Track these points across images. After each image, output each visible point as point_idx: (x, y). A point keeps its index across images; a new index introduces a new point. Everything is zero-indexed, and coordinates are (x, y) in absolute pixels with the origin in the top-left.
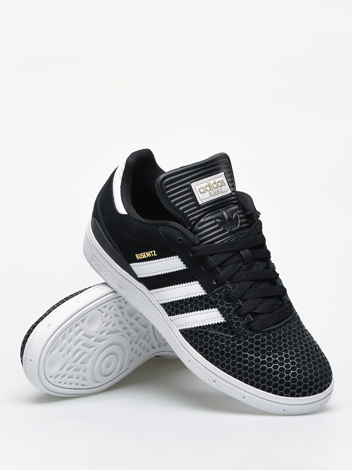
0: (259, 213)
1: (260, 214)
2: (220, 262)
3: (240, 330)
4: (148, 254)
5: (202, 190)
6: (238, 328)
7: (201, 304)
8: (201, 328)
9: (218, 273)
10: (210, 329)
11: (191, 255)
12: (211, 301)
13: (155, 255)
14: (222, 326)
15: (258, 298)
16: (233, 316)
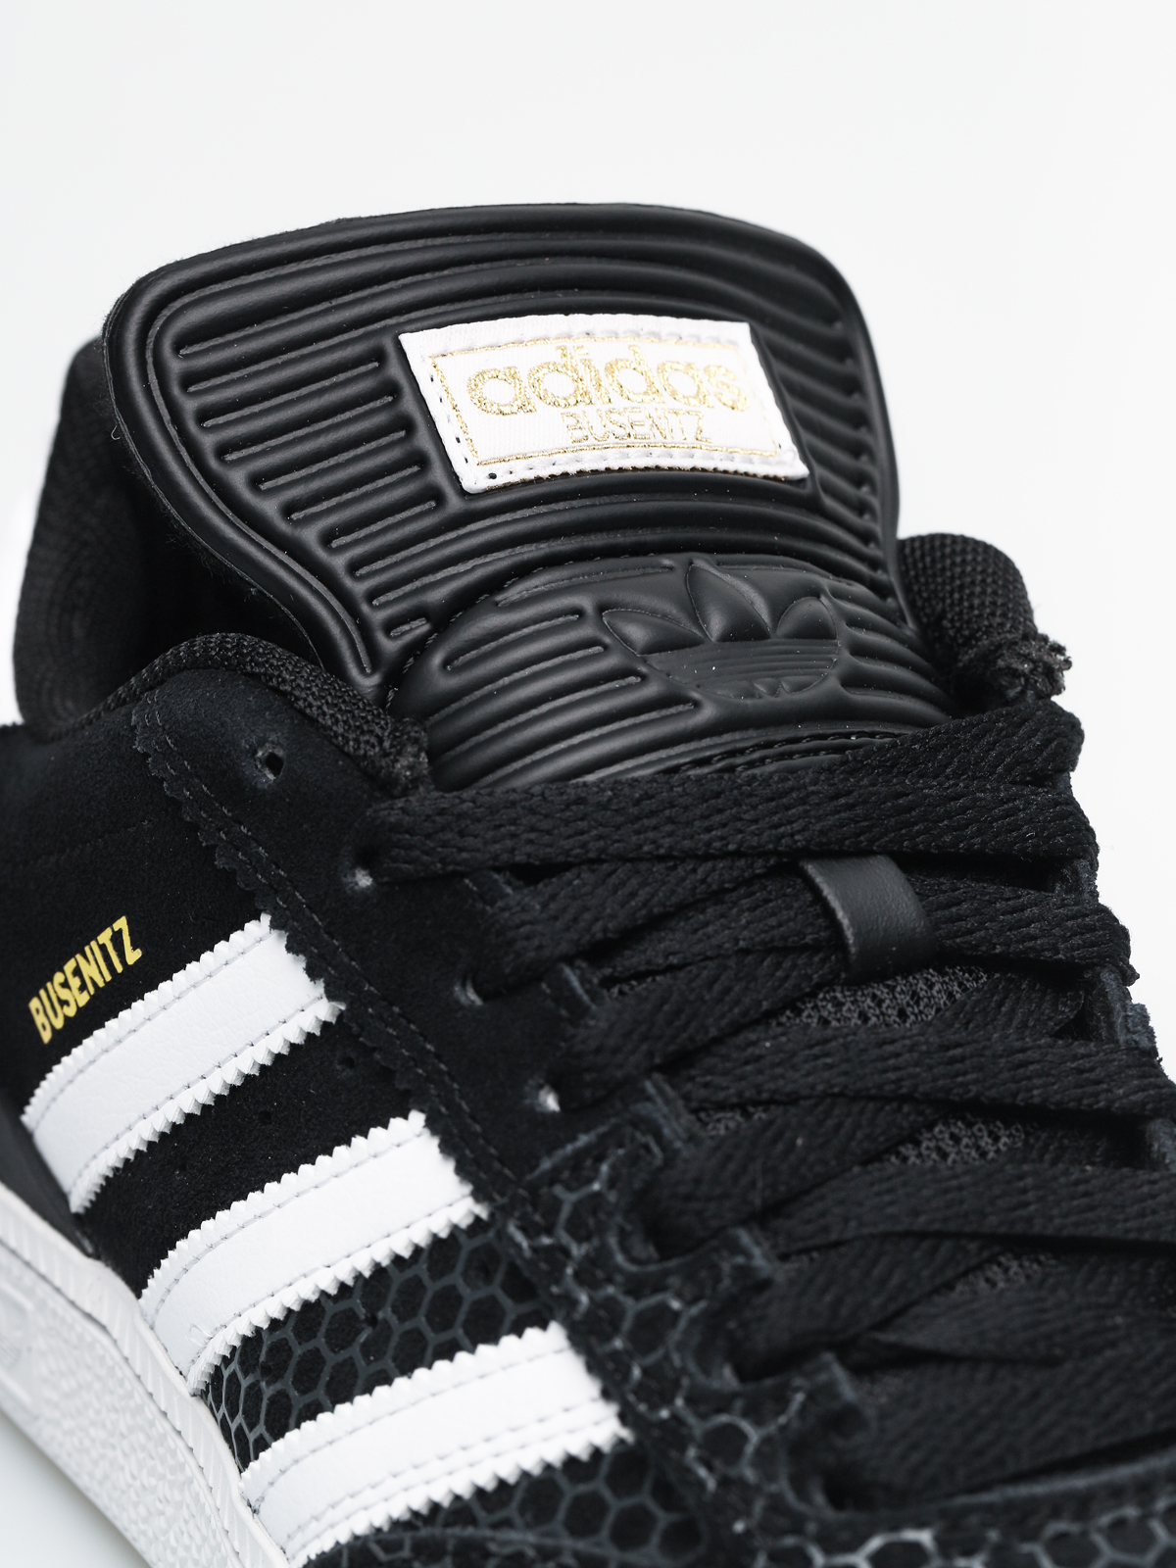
0: (1059, 649)
1: (1068, 664)
2: (598, 926)
3: (747, 1491)
4: (94, 967)
5: (499, 392)
6: (724, 1482)
7: (445, 1307)
8: (441, 1517)
9: (579, 1011)
10: (507, 1523)
11: (364, 880)
12: (513, 1271)
13: (133, 956)
14: (599, 1486)
15: (940, 1236)
16: (684, 1371)
